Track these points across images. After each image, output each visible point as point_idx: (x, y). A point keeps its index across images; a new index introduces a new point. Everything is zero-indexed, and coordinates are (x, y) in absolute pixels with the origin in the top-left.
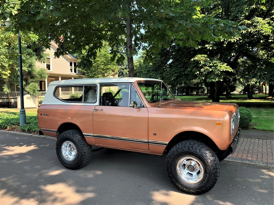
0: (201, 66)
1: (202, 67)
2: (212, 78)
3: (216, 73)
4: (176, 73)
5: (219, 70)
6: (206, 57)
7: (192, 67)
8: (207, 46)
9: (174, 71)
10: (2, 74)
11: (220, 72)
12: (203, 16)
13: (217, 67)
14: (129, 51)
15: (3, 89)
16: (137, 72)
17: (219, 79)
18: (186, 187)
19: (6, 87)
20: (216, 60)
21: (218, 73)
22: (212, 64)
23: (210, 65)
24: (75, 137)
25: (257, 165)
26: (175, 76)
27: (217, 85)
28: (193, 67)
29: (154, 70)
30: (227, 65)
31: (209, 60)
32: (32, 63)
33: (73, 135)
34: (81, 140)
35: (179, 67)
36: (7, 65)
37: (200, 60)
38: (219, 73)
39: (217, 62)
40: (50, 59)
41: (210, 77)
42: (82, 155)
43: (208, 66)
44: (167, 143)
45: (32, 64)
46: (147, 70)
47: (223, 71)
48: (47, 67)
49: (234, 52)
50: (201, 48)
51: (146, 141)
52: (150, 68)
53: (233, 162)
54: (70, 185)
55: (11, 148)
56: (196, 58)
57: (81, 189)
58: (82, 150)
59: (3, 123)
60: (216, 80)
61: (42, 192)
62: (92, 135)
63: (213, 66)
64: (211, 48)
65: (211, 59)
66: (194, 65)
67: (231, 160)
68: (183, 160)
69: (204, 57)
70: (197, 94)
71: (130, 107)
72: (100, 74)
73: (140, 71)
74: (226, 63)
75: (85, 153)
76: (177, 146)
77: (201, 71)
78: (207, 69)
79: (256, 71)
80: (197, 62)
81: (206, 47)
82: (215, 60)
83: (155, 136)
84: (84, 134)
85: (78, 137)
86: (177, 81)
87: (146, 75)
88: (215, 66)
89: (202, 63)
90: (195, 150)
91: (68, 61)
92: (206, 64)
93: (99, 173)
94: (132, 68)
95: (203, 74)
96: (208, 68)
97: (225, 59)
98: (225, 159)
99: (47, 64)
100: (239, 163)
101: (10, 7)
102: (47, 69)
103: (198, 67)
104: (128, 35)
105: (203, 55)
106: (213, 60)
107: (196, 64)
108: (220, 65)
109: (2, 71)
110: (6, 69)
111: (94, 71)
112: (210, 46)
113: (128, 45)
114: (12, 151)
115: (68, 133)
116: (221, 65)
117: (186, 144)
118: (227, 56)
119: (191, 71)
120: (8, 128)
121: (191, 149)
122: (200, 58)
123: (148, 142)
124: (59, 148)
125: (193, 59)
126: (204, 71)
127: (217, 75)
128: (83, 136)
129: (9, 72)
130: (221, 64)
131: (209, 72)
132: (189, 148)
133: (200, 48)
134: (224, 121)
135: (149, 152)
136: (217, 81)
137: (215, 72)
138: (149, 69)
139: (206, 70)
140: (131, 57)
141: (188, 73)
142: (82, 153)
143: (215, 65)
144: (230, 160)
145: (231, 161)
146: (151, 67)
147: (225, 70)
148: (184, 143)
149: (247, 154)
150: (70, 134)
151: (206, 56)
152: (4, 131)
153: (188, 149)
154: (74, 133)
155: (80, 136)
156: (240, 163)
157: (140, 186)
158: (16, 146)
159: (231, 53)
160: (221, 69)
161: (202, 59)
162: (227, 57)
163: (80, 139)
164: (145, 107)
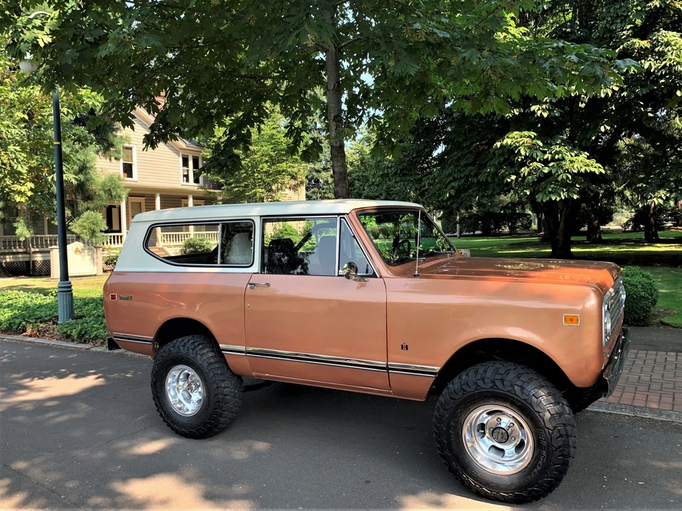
0: (520, 160)
1: (523, 164)
2: (550, 193)
3: (559, 179)
4: (455, 179)
5: (567, 171)
6: (533, 137)
7: (496, 163)
8: (534, 108)
9: (450, 175)
10: (13, 191)
11: (570, 177)
12: (523, 32)
13: (564, 163)
14: (334, 128)
15: (16, 228)
16: (355, 179)
17: (568, 194)
18: (487, 484)
19: (23, 223)
20: (560, 145)
21: (564, 177)
22: (550, 156)
23: (545, 157)
24: (199, 356)
25: (673, 422)
26: (453, 188)
27: (563, 209)
28: (501, 164)
29: (399, 172)
30: (588, 158)
31: (541, 144)
32: (88, 162)
33: (193, 349)
34: (216, 362)
35: (462, 163)
36: (24, 170)
37: (517, 145)
38: (568, 178)
39: (563, 149)
40: (131, 149)
41: (546, 188)
42: (218, 402)
43: (540, 161)
44: (437, 369)
45: (88, 165)
46: (381, 173)
47: (579, 174)
48: (125, 171)
49: (606, 123)
50: (520, 113)
51: (383, 364)
52: (388, 167)
53: (610, 414)
54: (188, 481)
55: (37, 383)
56: (507, 141)
57: (217, 489)
58: (218, 387)
59: (16, 318)
60: (560, 196)
61: (118, 499)
62: (242, 348)
63: (553, 160)
64: (545, 115)
65: (547, 143)
66: (502, 159)
67: (605, 411)
68: (479, 414)
69: (530, 137)
70: (513, 233)
71: (339, 276)
72: (259, 186)
73: (363, 176)
74: (586, 153)
75: (225, 395)
76: (464, 377)
77: (522, 175)
78: (537, 169)
79: (667, 172)
80: (511, 151)
81: (534, 113)
82: (557, 144)
83: (404, 351)
84: (221, 346)
85: (206, 356)
86: (459, 201)
87: (377, 186)
88: (558, 160)
89: (523, 152)
90: (510, 389)
91: (178, 154)
92: (535, 156)
93: (261, 446)
94: (341, 173)
95: (526, 180)
96: (540, 165)
97: (584, 141)
98: (589, 408)
99: (124, 164)
100: (627, 418)
101: (33, 27)
102: (126, 174)
103: (512, 164)
104: (332, 88)
105: (526, 133)
106: (551, 145)
107: (506, 157)
108: (572, 156)
109: (13, 184)
110: (23, 179)
111: (245, 179)
112: (543, 109)
113: (332, 115)
114: (40, 390)
115: (183, 344)
116: (574, 158)
117: (485, 371)
118: (589, 134)
119: (496, 174)
120: (29, 331)
121: (499, 384)
122: (519, 140)
123: (387, 368)
124: (158, 383)
125: (498, 144)
126: (530, 174)
127: (564, 184)
128: (219, 352)
129: (32, 185)
130: (573, 154)
131: (542, 176)
132: (493, 382)
133: (517, 114)
134: (584, 313)
135: (391, 394)
136: (563, 198)
137: (559, 175)
138: (386, 171)
139: (535, 171)
140: (338, 145)
141: (487, 180)
142: (217, 395)
143: (557, 157)
144: (601, 410)
145: (604, 413)
146: (390, 165)
147: (582, 170)
148: (481, 371)
149: (647, 393)
150: (186, 348)
151: (533, 134)
152: (20, 337)
153: (492, 384)
154: (197, 344)
155: (212, 351)
156: (629, 416)
157: (369, 482)
158: (49, 378)
159: (598, 126)
160: (573, 167)
161: (524, 143)
162: (588, 136)
163: (212, 360)
164: (377, 277)
